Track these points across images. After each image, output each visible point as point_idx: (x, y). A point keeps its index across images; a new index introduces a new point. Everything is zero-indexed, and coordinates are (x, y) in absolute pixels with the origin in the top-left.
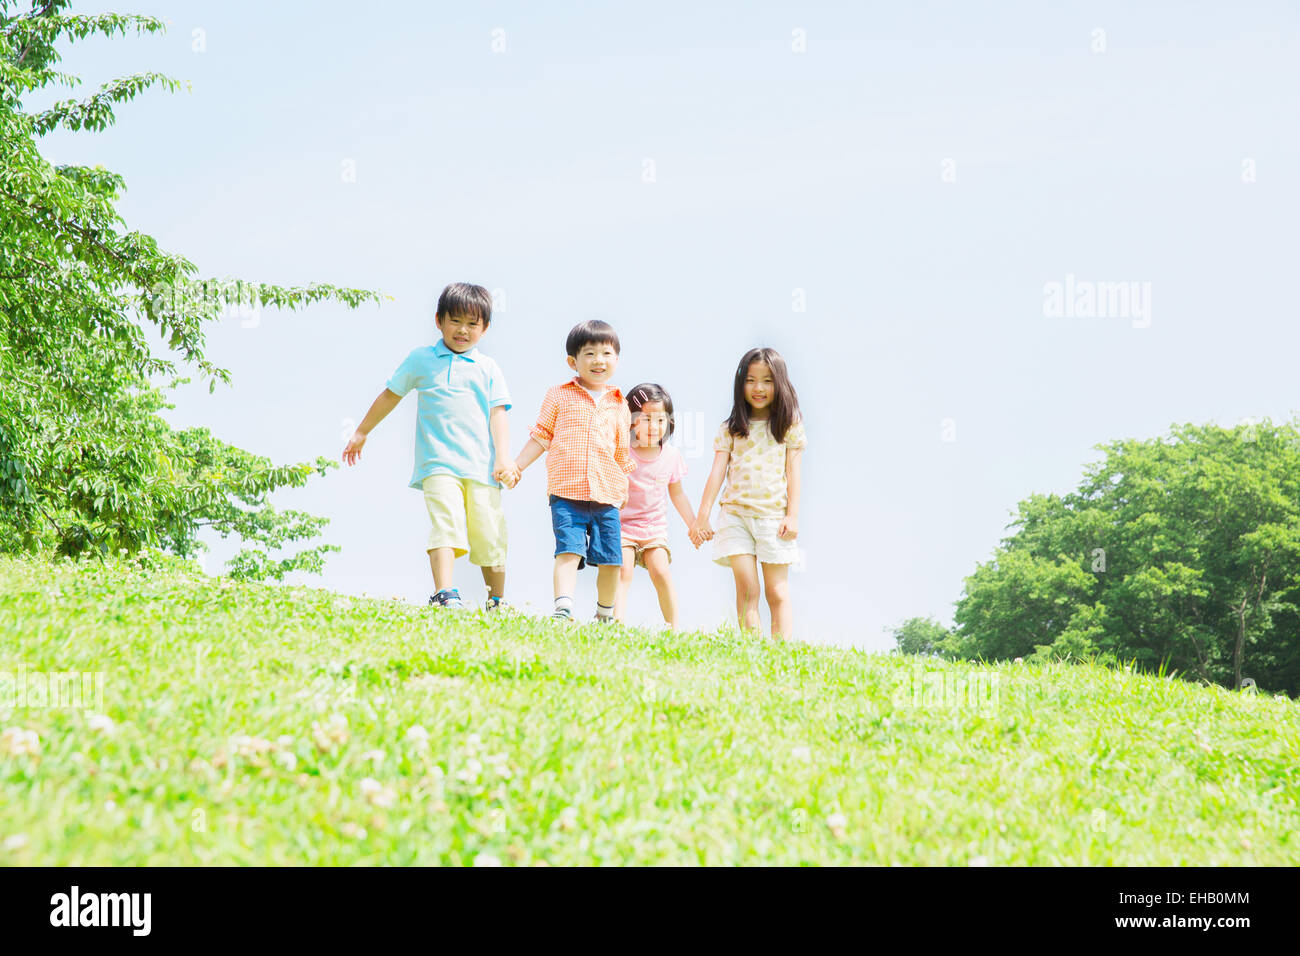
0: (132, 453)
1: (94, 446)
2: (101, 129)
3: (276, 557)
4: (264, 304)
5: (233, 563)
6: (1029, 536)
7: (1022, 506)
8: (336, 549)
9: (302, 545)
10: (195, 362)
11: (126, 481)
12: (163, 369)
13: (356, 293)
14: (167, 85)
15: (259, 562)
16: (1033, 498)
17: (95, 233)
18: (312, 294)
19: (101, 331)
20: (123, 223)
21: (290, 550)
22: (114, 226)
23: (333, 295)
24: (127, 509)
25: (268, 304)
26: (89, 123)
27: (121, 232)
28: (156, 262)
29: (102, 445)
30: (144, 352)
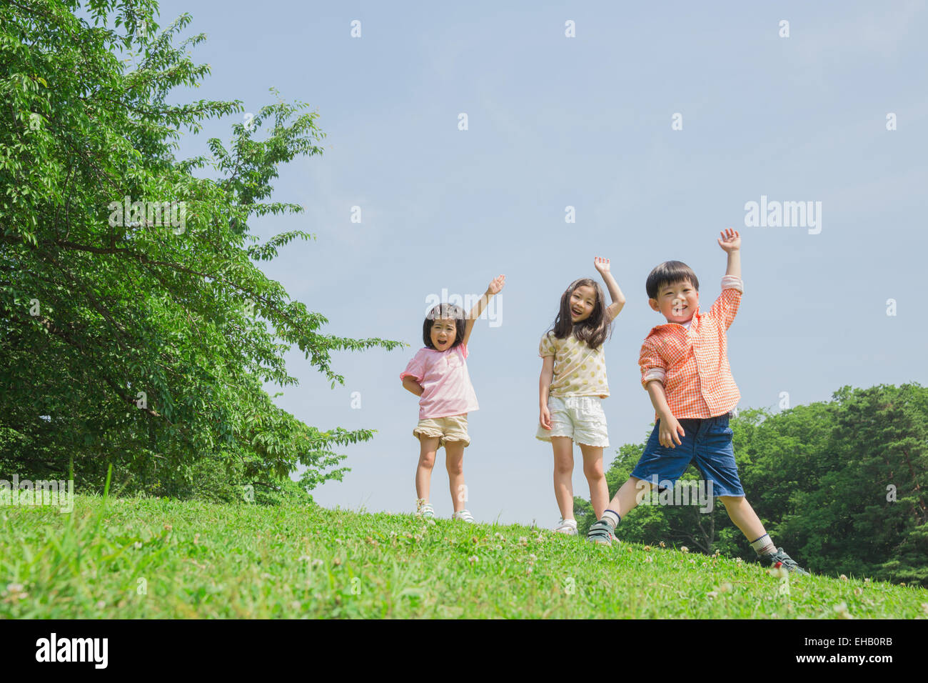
0: (287, 422)
1: (267, 418)
2: (270, 259)
3: (323, 473)
4: (345, 349)
5: (304, 475)
6: (625, 462)
7: (621, 449)
8: (349, 470)
9: (335, 467)
10: (325, 372)
11: (283, 437)
12: (292, 382)
13: (392, 343)
14: (304, 236)
15: (315, 475)
16: (626, 446)
17: (273, 303)
18: (369, 343)
19: (265, 362)
20: (288, 297)
21: (329, 469)
22: (285, 299)
23: (380, 344)
24: (284, 452)
25: (347, 349)
26: (265, 257)
27: (287, 301)
28: (306, 318)
29: (272, 418)
30: (284, 373)
